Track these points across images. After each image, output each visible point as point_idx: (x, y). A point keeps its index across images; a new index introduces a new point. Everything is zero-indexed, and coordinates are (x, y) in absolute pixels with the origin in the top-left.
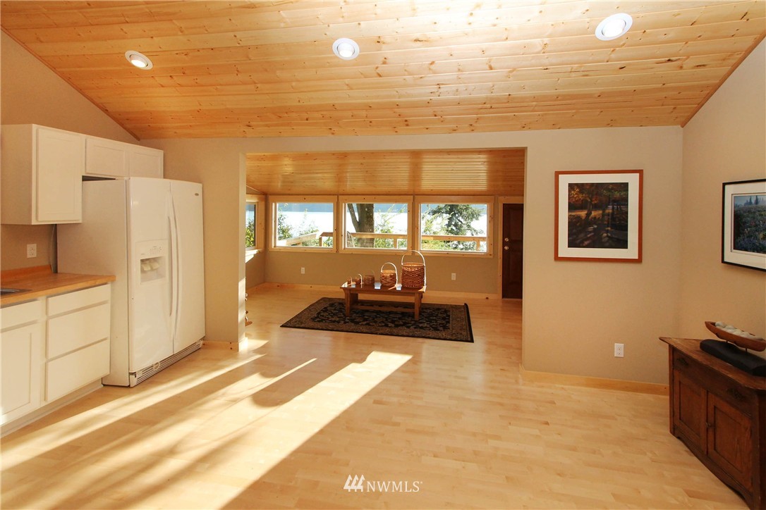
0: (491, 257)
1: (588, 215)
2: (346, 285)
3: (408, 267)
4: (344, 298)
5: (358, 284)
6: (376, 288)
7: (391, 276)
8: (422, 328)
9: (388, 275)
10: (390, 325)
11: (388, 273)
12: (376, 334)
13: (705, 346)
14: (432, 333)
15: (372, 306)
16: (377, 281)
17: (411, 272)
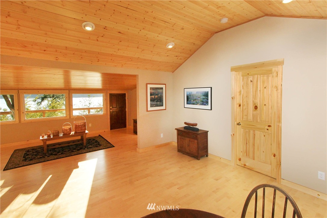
0: (106, 115)
1: (155, 97)
2: (41, 138)
3: (78, 123)
4: (43, 145)
5: (49, 136)
6: (60, 136)
7: (69, 129)
8: (90, 148)
9: (68, 128)
10: (74, 150)
11: (67, 127)
12: (72, 156)
13: (185, 128)
14: (97, 148)
15: (55, 146)
16: (61, 133)
17: (81, 125)
